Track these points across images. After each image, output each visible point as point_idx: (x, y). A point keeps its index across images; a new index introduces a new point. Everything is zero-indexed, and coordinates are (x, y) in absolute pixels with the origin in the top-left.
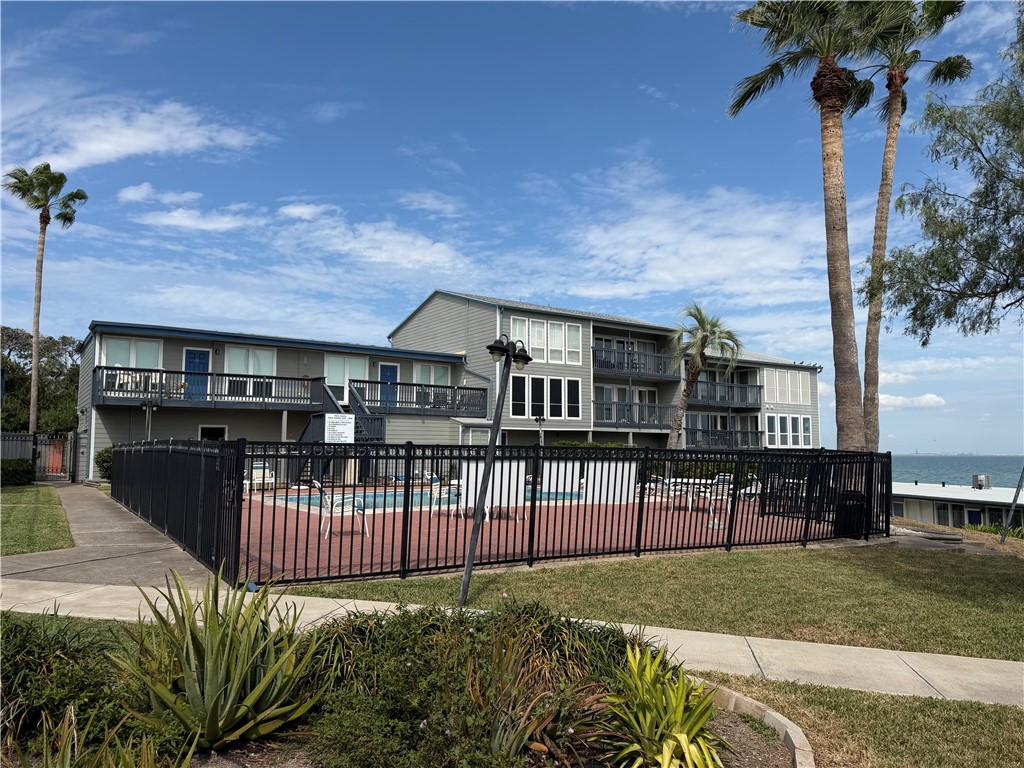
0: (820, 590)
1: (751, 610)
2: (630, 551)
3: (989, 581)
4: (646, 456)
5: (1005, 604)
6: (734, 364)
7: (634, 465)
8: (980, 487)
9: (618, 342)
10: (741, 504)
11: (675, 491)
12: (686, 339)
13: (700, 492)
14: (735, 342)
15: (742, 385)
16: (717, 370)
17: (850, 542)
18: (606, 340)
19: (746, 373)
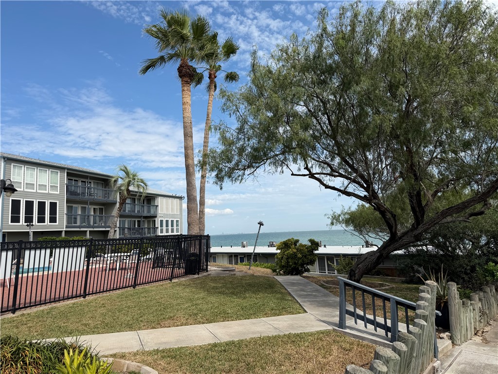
0: (175, 301)
1: (141, 317)
2: (80, 296)
3: (243, 286)
4: (91, 243)
5: (247, 295)
6: (145, 195)
7: (84, 249)
8: (244, 247)
9: (82, 181)
10: (141, 264)
11: (110, 260)
12: (120, 182)
13: (123, 260)
14: (144, 183)
15: (148, 205)
16: (136, 198)
17: (192, 276)
18: (75, 180)
19: (150, 199)
